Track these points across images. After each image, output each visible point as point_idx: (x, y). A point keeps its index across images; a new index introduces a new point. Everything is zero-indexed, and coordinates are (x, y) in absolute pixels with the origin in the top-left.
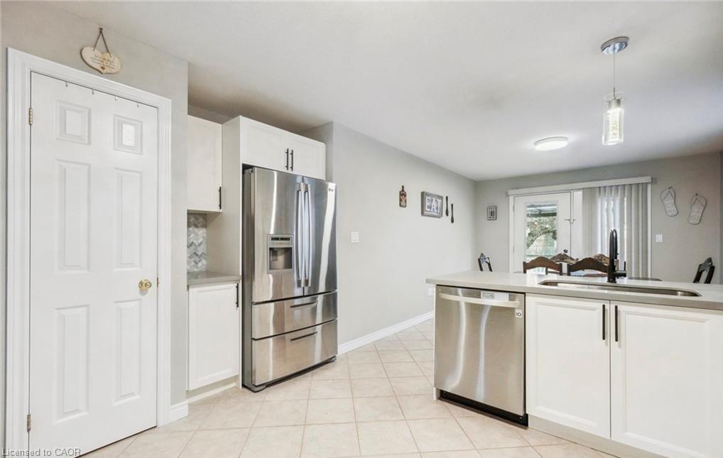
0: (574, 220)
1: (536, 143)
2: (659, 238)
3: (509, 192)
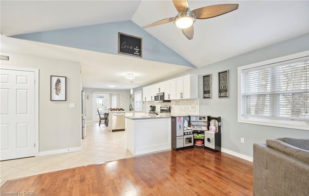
0: (108, 100)
3: (93, 92)
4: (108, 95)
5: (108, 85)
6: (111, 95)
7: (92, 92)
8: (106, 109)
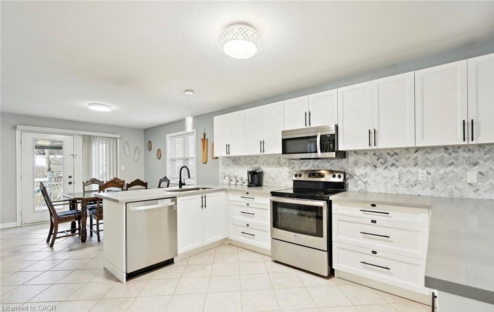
0: (76, 155)
1: (90, 104)
2: (123, 168)
3: (19, 127)
4: (79, 140)
5: (85, 104)
6: (88, 140)
7: (15, 128)
8: (71, 180)
